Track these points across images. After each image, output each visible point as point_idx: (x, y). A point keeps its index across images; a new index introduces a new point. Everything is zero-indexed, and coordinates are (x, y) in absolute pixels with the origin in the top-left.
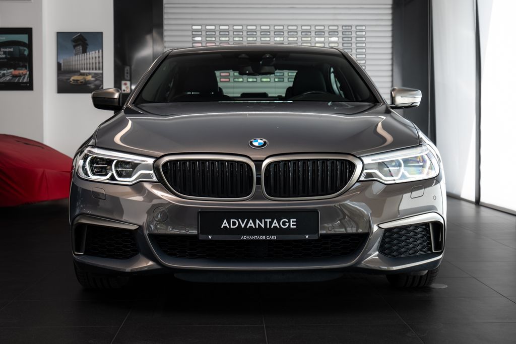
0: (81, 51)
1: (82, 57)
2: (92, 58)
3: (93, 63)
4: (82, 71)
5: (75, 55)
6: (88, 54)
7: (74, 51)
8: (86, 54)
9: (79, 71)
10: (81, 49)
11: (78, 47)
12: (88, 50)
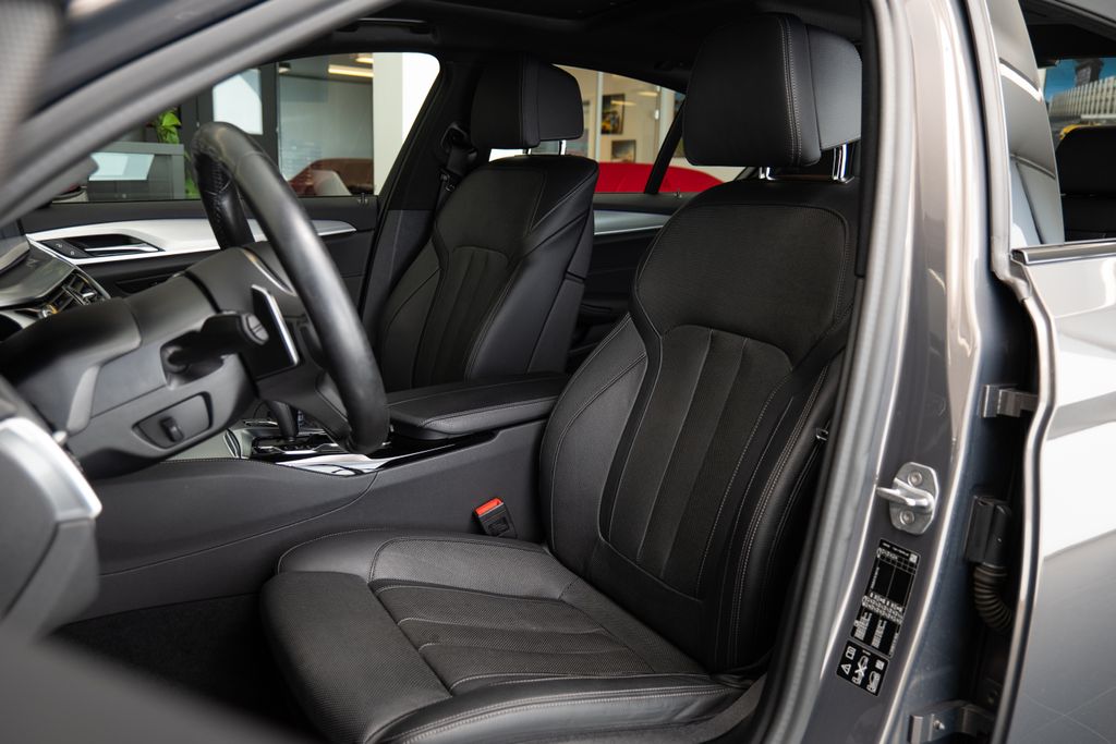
0: (1089, 77)
1: (1088, 88)
2: (1108, 90)
3: (1107, 100)
4: (1084, 117)
5: (1077, 86)
6: (1101, 81)
7: (1076, 79)
8: (1096, 83)
9: (1079, 117)
10: (1089, 73)
11: (1084, 70)
12: (1101, 74)
